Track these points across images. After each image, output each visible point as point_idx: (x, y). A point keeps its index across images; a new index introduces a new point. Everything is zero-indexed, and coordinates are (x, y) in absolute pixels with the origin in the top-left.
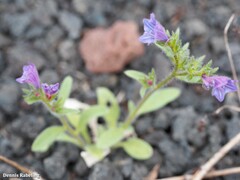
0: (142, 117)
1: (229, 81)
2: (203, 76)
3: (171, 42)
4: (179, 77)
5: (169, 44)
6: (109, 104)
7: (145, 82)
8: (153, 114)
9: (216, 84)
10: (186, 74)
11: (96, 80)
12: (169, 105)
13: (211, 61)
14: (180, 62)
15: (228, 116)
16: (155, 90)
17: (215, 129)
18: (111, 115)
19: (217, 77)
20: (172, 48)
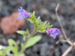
0: (27, 49)
1: (56, 30)
2: (46, 29)
3: (32, 17)
4: (38, 31)
5: (31, 18)
6: (13, 45)
7: (25, 34)
8: (31, 47)
9: (51, 32)
10: (40, 29)
11: (8, 37)
12: (38, 43)
13: (49, 23)
14: (37, 25)
15: (61, 44)
16: (30, 37)
17: (57, 50)
18: (15, 50)
19: (52, 29)
20: (32, 19)
